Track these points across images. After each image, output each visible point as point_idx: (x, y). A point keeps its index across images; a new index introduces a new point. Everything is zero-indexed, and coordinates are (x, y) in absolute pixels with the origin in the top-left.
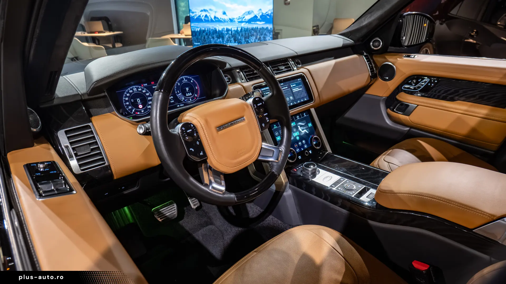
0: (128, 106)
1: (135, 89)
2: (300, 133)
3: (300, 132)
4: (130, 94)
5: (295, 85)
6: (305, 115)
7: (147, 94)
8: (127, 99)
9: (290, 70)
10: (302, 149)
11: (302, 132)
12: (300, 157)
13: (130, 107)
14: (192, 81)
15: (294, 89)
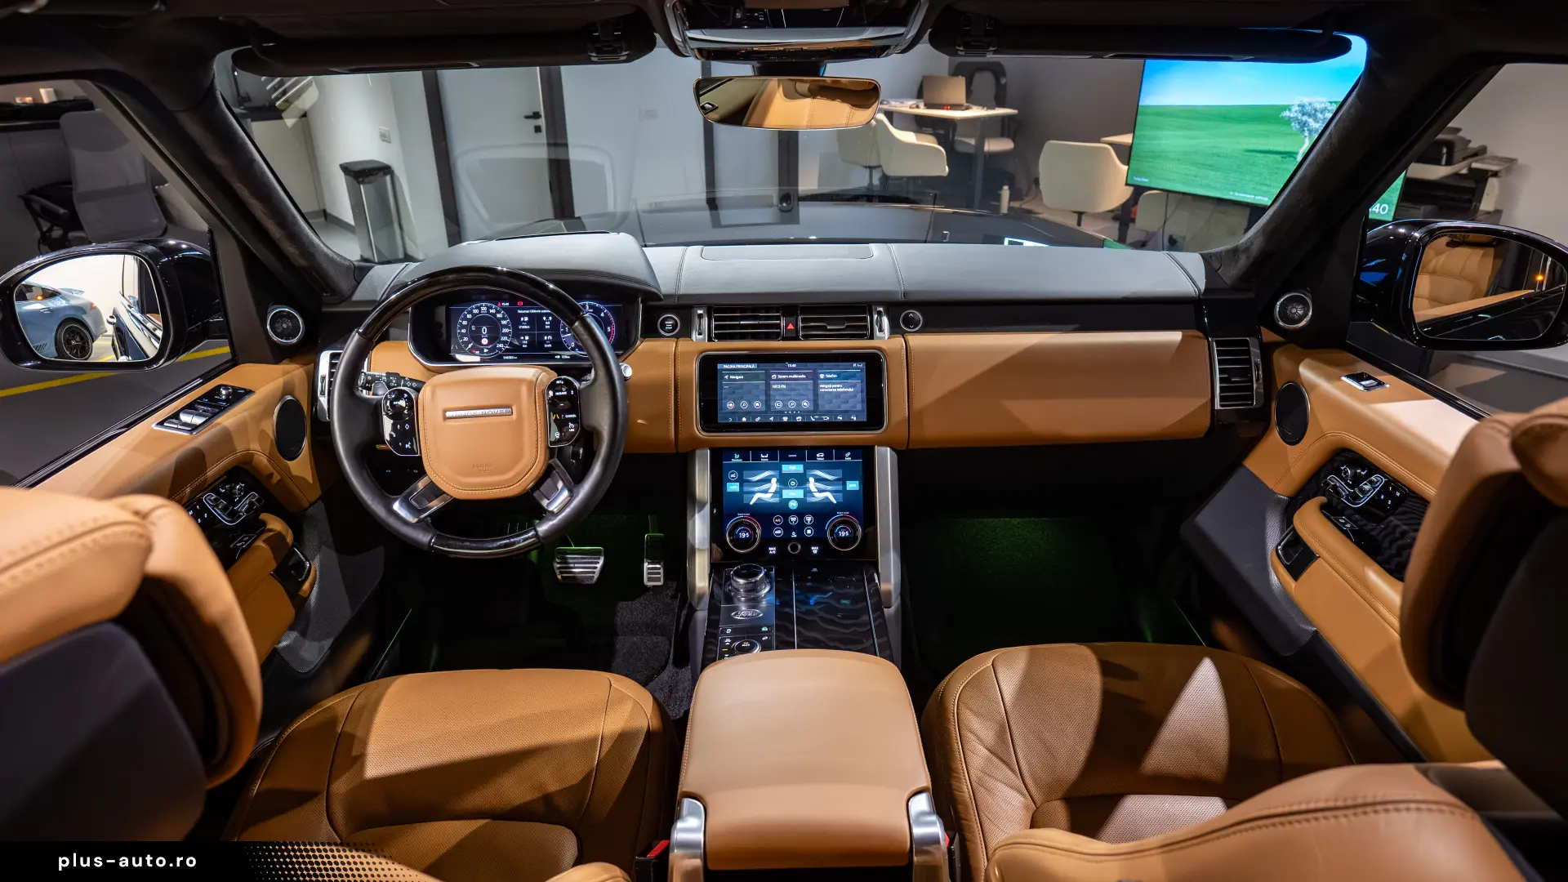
0: (463, 335)
1: (484, 309)
2: (805, 495)
3: (808, 492)
4: (474, 315)
5: (835, 376)
6: (849, 456)
7: (504, 322)
8: (465, 323)
9: (862, 337)
10: (794, 533)
11: (816, 494)
12: (772, 550)
13: (466, 339)
14: (602, 315)
15: (826, 386)
